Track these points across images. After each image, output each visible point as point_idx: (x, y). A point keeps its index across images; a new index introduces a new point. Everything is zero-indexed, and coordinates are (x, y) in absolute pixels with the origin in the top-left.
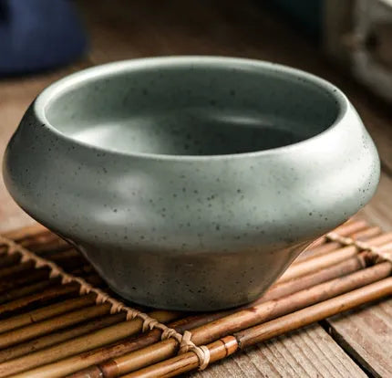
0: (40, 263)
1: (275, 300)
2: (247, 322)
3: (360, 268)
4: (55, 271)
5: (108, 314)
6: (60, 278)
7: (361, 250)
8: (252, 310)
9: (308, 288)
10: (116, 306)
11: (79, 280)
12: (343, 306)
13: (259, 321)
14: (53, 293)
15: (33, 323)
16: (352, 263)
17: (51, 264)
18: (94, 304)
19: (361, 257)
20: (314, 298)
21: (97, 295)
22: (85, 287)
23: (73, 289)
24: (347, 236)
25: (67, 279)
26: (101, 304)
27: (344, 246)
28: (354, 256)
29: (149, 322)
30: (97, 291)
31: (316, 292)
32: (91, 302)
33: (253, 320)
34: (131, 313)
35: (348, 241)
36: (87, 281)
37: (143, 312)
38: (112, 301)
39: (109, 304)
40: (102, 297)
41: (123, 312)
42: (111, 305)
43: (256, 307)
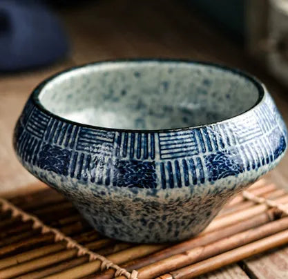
0: (26, 217)
1: (204, 246)
3: (269, 221)
4: (37, 224)
5: (75, 257)
6: (40, 229)
7: (270, 207)
8: (185, 253)
9: (228, 236)
10: (82, 251)
11: (55, 231)
12: (255, 251)
14: (34, 241)
15: (19, 264)
16: (263, 217)
17: (34, 219)
18: (65, 250)
19: (270, 212)
20: (233, 244)
21: (67, 242)
22: (59, 236)
23: (50, 237)
24: (261, 196)
25: (46, 230)
26: (71, 249)
27: (257, 204)
28: (265, 212)
29: (107, 262)
30: (68, 239)
31: (234, 240)
32: (63, 247)
33: (185, 262)
34: (93, 256)
35: (261, 200)
36: (61, 231)
37: (102, 255)
38: (79, 247)
39: (76, 249)
40: (71, 243)
41: (87, 256)
42: (78, 250)
43: (188, 251)
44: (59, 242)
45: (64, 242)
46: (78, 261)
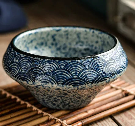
0: (13, 97)
1: (95, 108)
2: (85, 116)
3: (123, 97)
4: (18, 100)
5: (37, 114)
7: (123, 91)
8: (86, 112)
9: (106, 104)
10: (40, 111)
11: (27, 103)
12: (118, 110)
13: (89, 116)
14: (17, 107)
15: (11, 118)
16: (120, 95)
17: (17, 97)
18: (32, 111)
19: (124, 93)
20: (108, 107)
21: (32, 108)
22: (29, 105)
23: (25, 106)
24: (119, 86)
25: (22, 102)
26: (34, 111)
27: (117, 89)
28: (121, 93)
29: (52, 116)
30: (33, 106)
31: (108, 105)
32: (31, 110)
33: (87, 116)
34: (45, 114)
35: (119, 87)
36: (30, 103)
37: (49, 113)
38: (38, 110)
39: (37, 111)
40: (35, 108)
41: (42, 114)
42: (38, 111)
43: (88, 111)
44: (29, 108)
45: (31, 108)
46: (38, 116)
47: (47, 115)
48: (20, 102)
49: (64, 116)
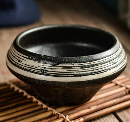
0: (21, 91)
1: (98, 105)
2: (87, 113)
3: (126, 94)
4: (25, 94)
5: (42, 109)
7: (127, 88)
8: (89, 108)
9: (109, 101)
10: (45, 106)
11: (33, 97)
12: (120, 107)
13: (92, 112)
14: (23, 101)
15: (17, 112)
16: (124, 93)
17: (24, 91)
18: (37, 106)
19: (127, 90)
20: (110, 104)
22: (35, 100)
23: (31, 100)
24: (123, 83)
25: (29, 96)
26: (40, 105)
27: (121, 86)
28: (125, 90)
29: (55, 112)
31: (111, 102)
33: (89, 112)
34: (49, 109)
35: (123, 85)
36: (36, 97)
37: (53, 108)
39: (42, 105)
40: (40, 103)
41: (47, 108)
43: (91, 107)
44: (35, 102)
45: (37, 102)
46: (43, 111)
47: (51, 110)
48: (26, 96)
49: (67, 112)
